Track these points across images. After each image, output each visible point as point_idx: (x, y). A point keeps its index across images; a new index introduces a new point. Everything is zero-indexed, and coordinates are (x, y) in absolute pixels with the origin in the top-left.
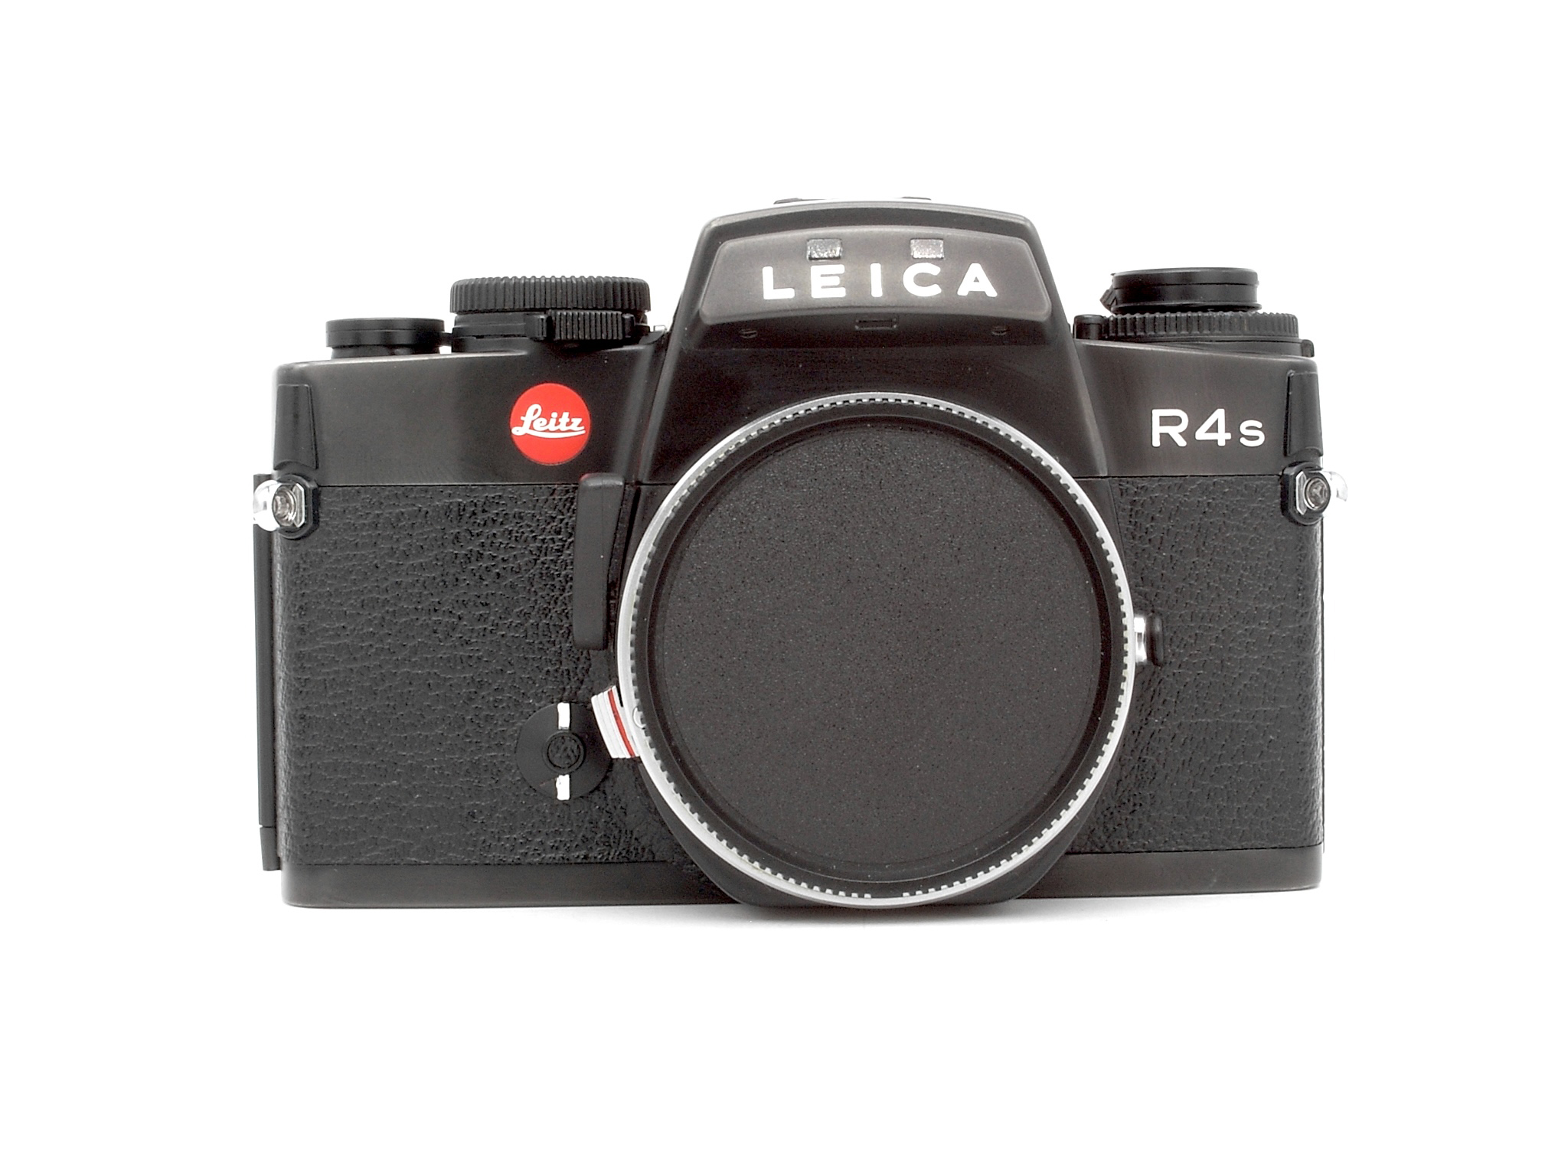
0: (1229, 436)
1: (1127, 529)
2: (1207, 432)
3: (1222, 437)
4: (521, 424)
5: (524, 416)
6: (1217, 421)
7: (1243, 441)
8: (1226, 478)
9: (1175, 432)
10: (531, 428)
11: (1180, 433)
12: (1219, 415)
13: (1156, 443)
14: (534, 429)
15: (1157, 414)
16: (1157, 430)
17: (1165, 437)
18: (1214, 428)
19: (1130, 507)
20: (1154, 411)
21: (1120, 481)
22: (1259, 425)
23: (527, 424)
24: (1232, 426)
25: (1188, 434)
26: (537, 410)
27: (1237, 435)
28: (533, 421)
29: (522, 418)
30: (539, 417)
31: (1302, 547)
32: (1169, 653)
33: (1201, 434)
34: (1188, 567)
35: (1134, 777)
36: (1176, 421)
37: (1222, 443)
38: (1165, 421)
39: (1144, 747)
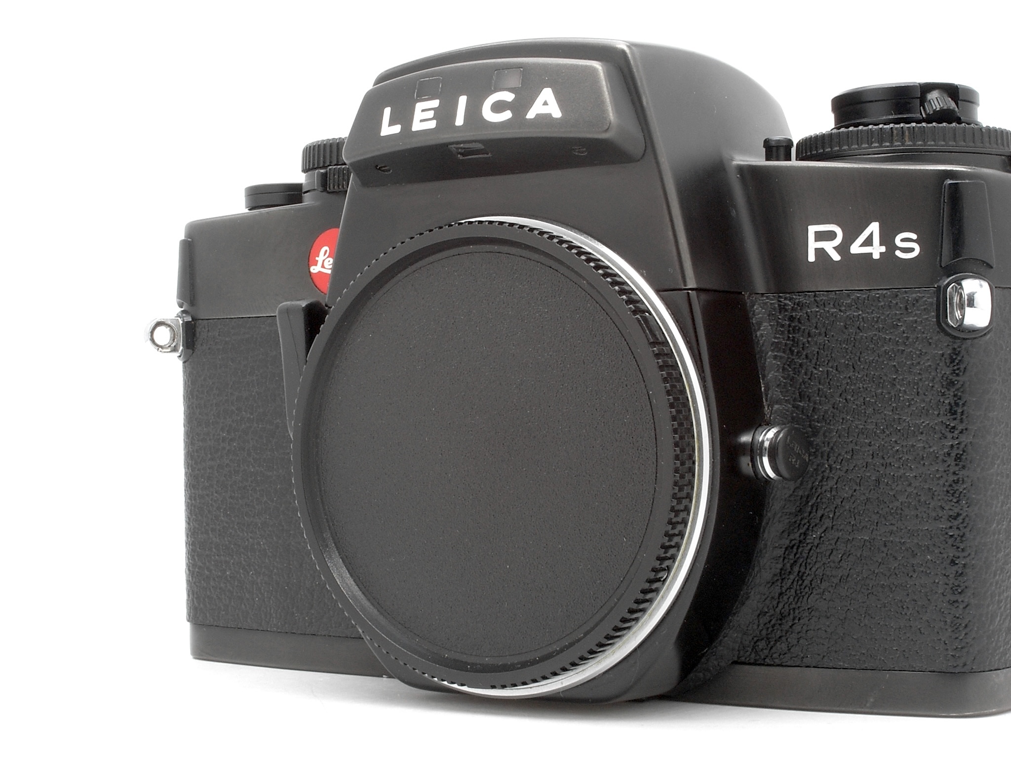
0: (883, 249)
1: (786, 345)
2: (861, 246)
3: (877, 250)
4: (316, 263)
5: (318, 257)
6: (872, 233)
7: (898, 253)
8: (880, 292)
9: (829, 247)
10: (323, 266)
11: (834, 248)
12: (874, 228)
13: (812, 258)
14: (325, 268)
15: (812, 229)
16: (813, 245)
17: (820, 252)
18: (868, 242)
19: (788, 323)
20: (810, 227)
21: (780, 297)
22: (914, 236)
23: (320, 264)
24: (887, 239)
25: (843, 249)
26: (326, 251)
27: (891, 246)
28: (324, 261)
29: (317, 258)
30: (327, 258)
31: (960, 361)
32: (826, 468)
33: (856, 248)
34: (844, 382)
35: (793, 591)
36: (831, 236)
37: (876, 256)
38: (820, 236)
39: (803, 562)
